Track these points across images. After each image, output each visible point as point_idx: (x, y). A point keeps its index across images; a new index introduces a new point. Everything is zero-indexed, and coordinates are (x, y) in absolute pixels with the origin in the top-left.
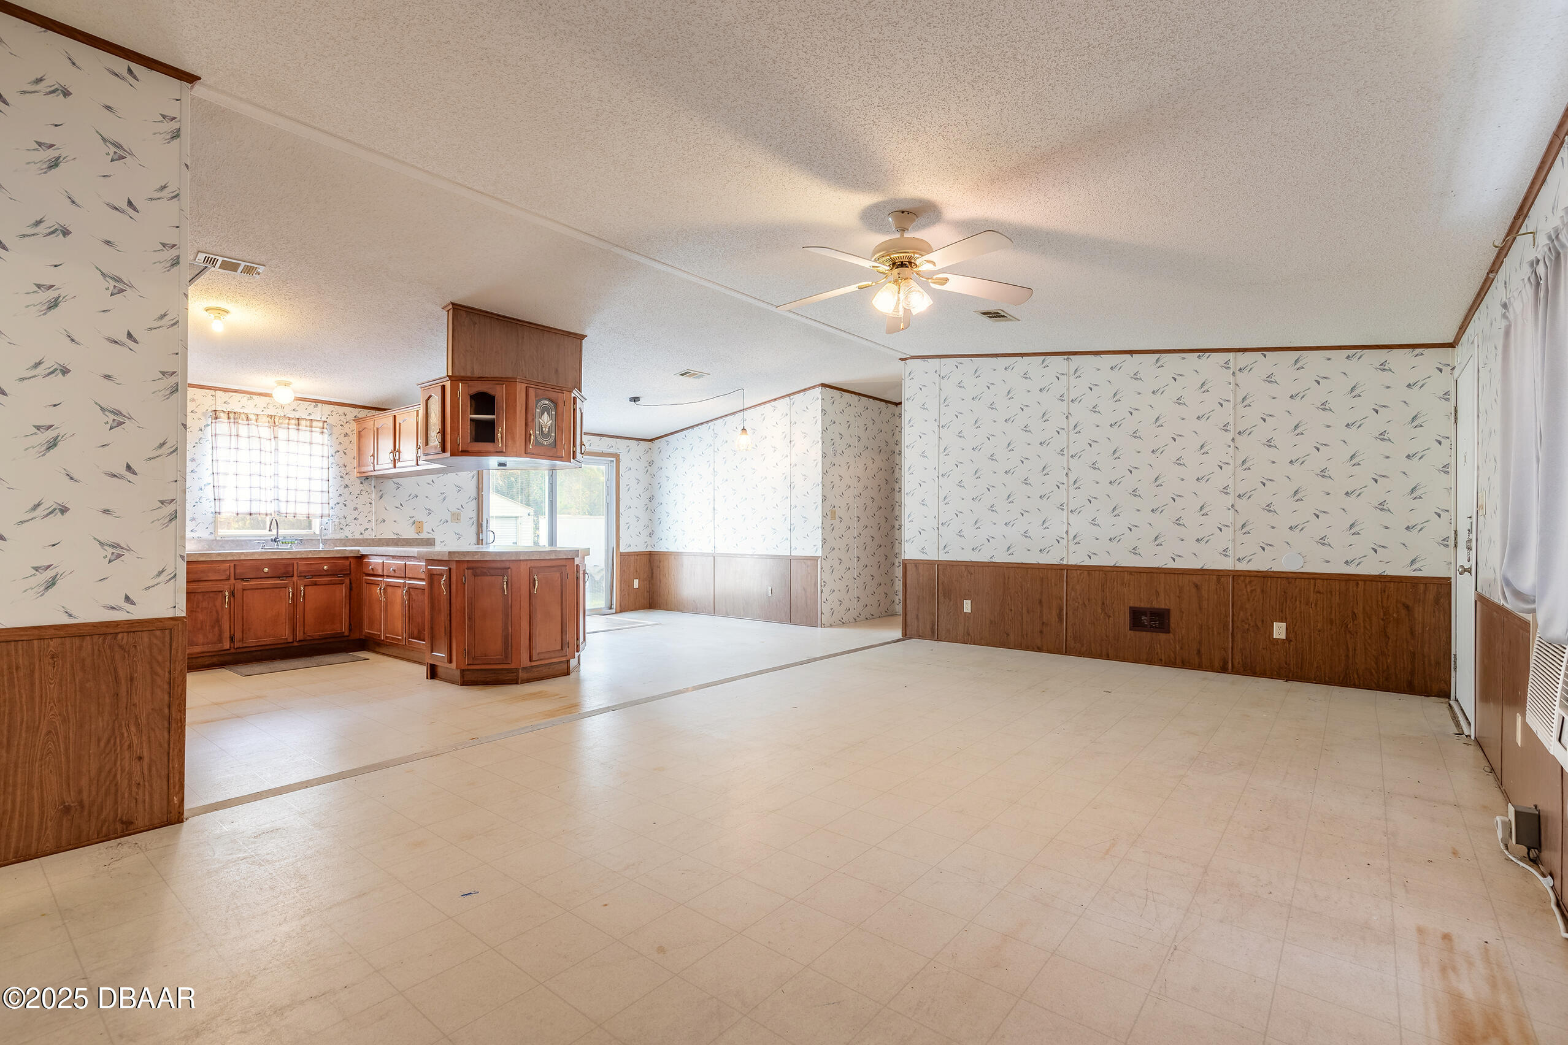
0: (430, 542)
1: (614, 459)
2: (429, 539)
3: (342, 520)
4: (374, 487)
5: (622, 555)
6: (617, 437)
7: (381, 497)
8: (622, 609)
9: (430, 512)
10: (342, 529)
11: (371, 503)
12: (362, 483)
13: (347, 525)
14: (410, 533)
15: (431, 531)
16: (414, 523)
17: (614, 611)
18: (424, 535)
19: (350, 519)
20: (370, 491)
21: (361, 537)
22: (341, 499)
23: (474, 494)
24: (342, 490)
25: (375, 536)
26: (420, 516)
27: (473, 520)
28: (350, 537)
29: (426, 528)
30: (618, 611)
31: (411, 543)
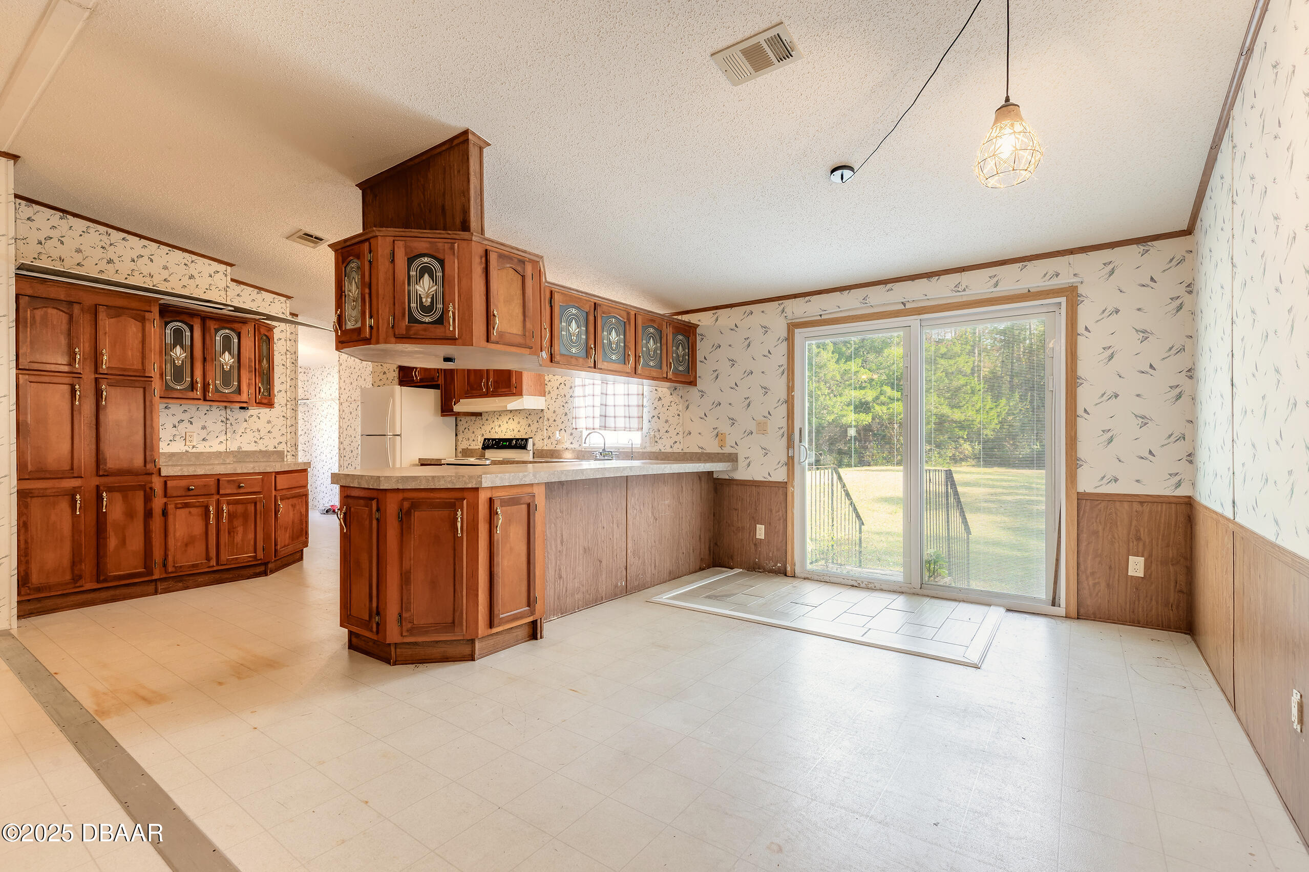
0: (732, 458)
1: (1063, 300)
2: (730, 454)
3: (657, 434)
4: (681, 397)
5: (1082, 498)
6: (1071, 252)
7: (687, 408)
8: (1081, 614)
9: (733, 422)
10: (656, 442)
11: (679, 415)
12: (671, 394)
13: (660, 438)
14: (712, 447)
15: (734, 445)
16: (717, 435)
17: (1061, 611)
18: (727, 450)
19: (663, 431)
20: (677, 401)
21: (670, 450)
22: (655, 413)
23: (784, 396)
24: (657, 403)
25: (682, 450)
26: (724, 428)
27: (782, 431)
28: (663, 451)
29: (730, 441)
30: (1073, 612)
31: (713, 458)
